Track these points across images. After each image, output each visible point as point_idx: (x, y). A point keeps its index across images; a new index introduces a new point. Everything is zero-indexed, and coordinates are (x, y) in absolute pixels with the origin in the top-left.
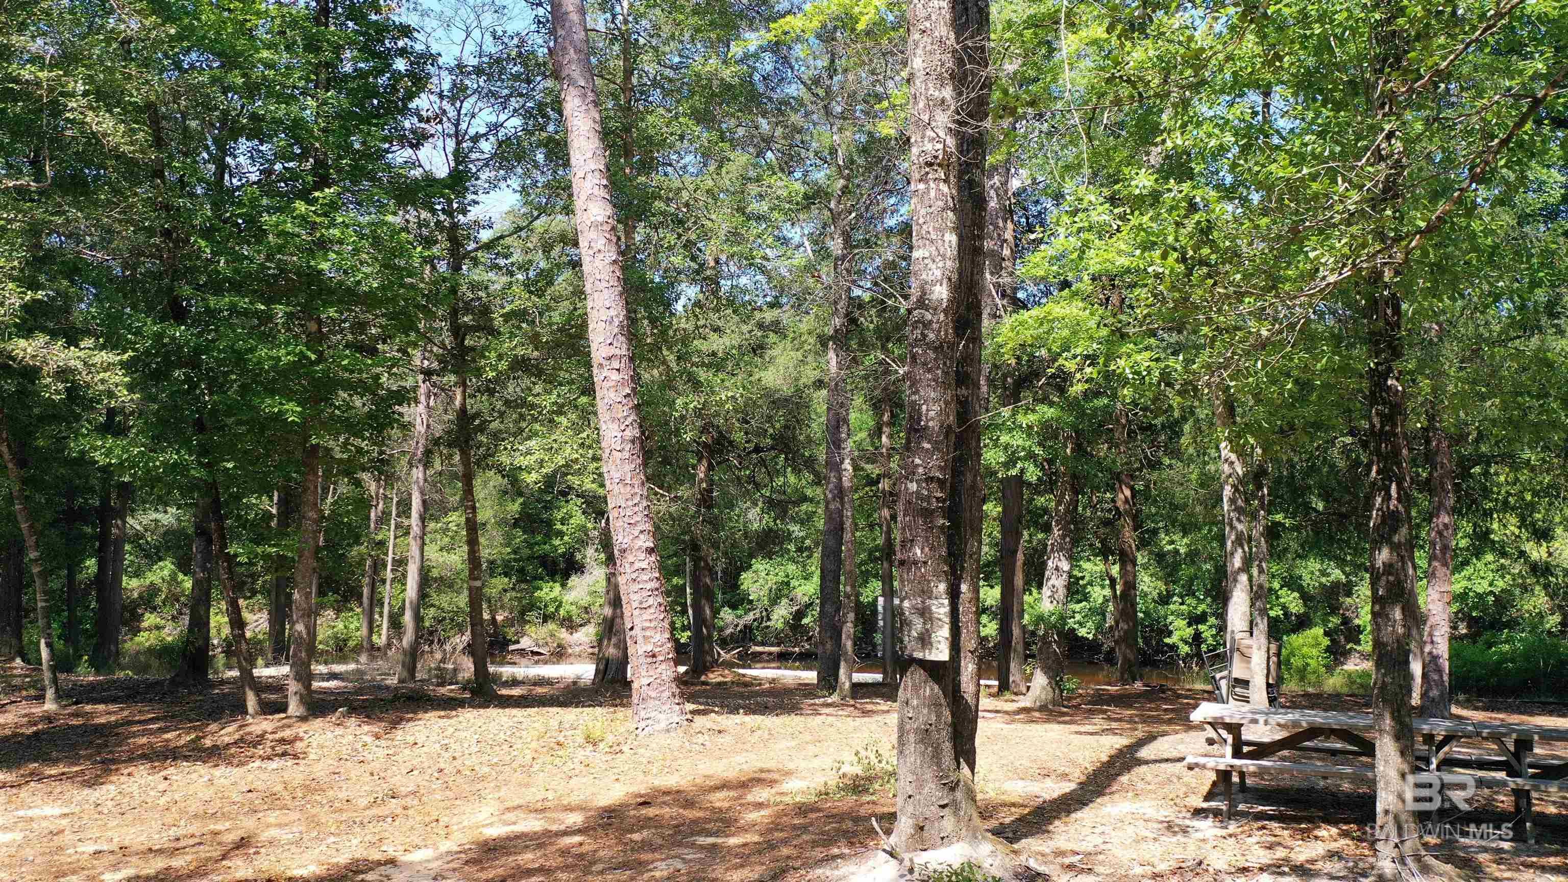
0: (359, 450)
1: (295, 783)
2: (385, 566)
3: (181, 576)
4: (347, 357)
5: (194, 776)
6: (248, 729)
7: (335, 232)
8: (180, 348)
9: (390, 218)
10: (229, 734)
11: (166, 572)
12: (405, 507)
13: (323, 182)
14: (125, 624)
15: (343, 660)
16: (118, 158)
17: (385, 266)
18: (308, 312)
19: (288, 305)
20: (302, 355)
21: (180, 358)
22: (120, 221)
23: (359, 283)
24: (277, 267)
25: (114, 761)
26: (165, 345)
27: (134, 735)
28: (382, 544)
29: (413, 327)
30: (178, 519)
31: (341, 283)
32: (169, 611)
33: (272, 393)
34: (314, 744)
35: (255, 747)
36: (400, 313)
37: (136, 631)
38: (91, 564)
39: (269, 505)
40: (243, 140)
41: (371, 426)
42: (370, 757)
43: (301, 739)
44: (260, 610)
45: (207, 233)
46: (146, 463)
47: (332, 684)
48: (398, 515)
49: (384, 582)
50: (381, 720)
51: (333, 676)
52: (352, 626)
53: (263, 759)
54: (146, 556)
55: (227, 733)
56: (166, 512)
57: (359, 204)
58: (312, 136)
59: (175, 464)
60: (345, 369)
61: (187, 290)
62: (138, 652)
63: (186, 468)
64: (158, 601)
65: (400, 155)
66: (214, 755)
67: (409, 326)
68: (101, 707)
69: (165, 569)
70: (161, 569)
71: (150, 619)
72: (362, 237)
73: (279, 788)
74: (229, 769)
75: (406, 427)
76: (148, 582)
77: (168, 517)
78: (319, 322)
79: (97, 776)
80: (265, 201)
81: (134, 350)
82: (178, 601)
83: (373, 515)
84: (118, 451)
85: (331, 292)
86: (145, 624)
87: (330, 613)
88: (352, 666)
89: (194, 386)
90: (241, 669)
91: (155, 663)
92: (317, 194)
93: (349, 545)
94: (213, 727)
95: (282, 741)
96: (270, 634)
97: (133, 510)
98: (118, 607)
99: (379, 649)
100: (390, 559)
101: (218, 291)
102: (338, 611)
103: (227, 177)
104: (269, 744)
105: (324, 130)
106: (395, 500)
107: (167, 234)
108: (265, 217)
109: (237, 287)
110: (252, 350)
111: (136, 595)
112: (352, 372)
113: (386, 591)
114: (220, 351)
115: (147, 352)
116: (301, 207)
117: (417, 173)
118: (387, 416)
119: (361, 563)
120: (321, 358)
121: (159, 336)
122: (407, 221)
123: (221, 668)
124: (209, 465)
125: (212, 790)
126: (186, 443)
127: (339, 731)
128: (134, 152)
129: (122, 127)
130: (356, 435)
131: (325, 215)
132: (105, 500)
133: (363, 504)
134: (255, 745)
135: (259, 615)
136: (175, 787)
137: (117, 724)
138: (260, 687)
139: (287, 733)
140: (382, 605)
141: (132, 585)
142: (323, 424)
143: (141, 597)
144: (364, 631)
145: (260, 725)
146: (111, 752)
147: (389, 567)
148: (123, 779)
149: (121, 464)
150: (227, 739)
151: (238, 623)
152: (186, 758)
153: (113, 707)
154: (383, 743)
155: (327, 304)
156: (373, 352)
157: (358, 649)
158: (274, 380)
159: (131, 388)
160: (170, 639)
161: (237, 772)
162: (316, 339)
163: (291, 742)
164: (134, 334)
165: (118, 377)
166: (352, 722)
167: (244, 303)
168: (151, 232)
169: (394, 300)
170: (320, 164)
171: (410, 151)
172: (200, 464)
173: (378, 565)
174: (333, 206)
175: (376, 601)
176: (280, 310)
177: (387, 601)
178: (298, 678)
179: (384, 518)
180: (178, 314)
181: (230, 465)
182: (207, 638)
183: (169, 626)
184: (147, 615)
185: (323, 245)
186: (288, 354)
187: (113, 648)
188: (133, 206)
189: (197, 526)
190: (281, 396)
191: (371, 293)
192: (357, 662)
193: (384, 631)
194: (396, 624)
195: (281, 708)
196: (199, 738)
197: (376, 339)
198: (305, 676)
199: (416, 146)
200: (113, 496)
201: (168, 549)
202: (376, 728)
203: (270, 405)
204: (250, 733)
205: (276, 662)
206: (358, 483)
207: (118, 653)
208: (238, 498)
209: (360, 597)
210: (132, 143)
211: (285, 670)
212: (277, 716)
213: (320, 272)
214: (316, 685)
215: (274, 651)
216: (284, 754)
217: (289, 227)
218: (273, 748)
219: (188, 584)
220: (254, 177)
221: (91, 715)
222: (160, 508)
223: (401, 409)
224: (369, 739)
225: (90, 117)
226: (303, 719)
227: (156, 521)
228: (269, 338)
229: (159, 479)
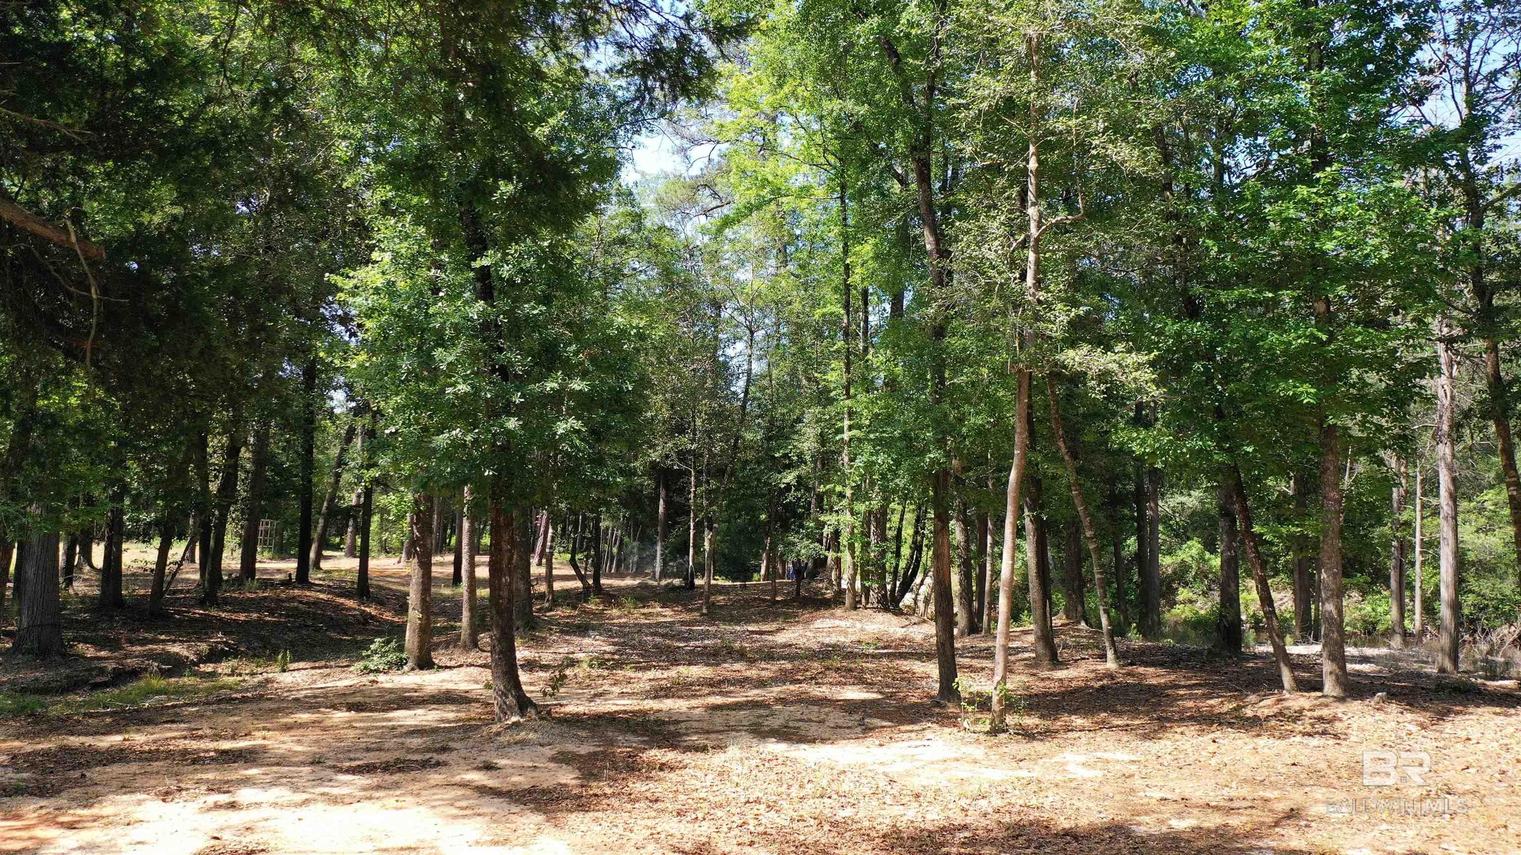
0: (1379, 429)
1: (1339, 763)
2: (1413, 548)
3: (1207, 555)
4: (1360, 333)
5: (1239, 742)
6: (1286, 704)
7: (1339, 210)
8: (1197, 342)
9: (1397, 184)
10: (1268, 707)
11: (1194, 552)
12: (1431, 486)
13: (1324, 161)
14: (1163, 596)
15: (1373, 644)
16: (1133, 180)
17: (1393, 235)
18: (1314, 292)
19: (1293, 289)
20: (1313, 337)
21: (1197, 352)
22: (1138, 236)
23: (1367, 256)
24: (1282, 254)
25: (1169, 720)
26: (1182, 342)
27: (1182, 698)
28: (1408, 524)
29: (1430, 293)
30: (1202, 502)
31: (1347, 260)
32: (1200, 587)
33: (1286, 376)
34: (1355, 726)
35: (1294, 722)
36: (1416, 281)
37: (1173, 604)
38: (1132, 543)
39: (1287, 487)
40: (1240, 138)
41: (1390, 403)
42: (1417, 746)
43: (1340, 720)
44: (1285, 589)
45: (1214, 231)
46: (1175, 451)
47: (1366, 668)
48: (1424, 494)
49: (1413, 564)
50: (1425, 709)
51: (1365, 659)
52: (1380, 609)
53: (1304, 734)
54: (1177, 536)
55: (1265, 706)
56: (1190, 495)
57: (1360, 175)
58: (1308, 118)
59: (1201, 450)
60: (1358, 346)
61: (1198, 289)
62: (1176, 622)
63: (1210, 453)
64: (1190, 577)
65: (1402, 116)
66: (1254, 724)
67: (1425, 293)
68: (1151, 670)
69: (1192, 549)
70: (1190, 548)
71: (1183, 594)
72: (1366, 208)
73: (1323, 765)
74: (1272, 740)
75: (1430, 401)
76: (1179, 560)
77: (1192, 499)
78: (1328, 302)
79: (1155, 731)
80: (1266, 193)
81: (1159, 349)
82: (1207, 577)
83: (1395, 495)
84: (1150, 441)
85: (1338, 270)
86: (1180, 598)
87: (1355, 595)
88: (1384, 651)
89: (1210, 378)
90: (1274, 644)
91: (1192, 634)
92: (1318, 175)
93: (1371, 526)
94: (1252, 698)
95: (1321, 719)
96: (1295, 612)
97: (1163, 495)
98: (1157, 582)
99: (1411, 635)
100: (1417, 540)
101: (1227, 285)
102: (1364, 594)
103: (1226, 177)
104: (1307, 721)
105: (1320, 110)
106: (1419, 478)
107: (1178, 240)
108: (1268, 208)
109: (1243, 278)
110: (1263, 338)
111: (1170, 571)
112: (1366, 348)
113: (1417, 574)
114: (1233, 342)
115: (1168, 350)
116: (1302, 191)
117: (1422, 131)
118: (1408, 390)
119: (1387, 545)
120: (1332, 338)
121: (1178, 334)
122: (1416, 183)
123: (1252, 643)
124: (1230, 450)
125: (1258, 758)
126: (1208, 430)
127: (1379, 716)
128: (1148, 171)
129: (1136, 153)
130: (1374, 412)
131: (1327, 194)
132: (1139, 488)
133: (1386, 483)
134: (1295, 720)
135: (1282, 594)
136: (1223, 750)
137: (1166, 687)
138: (1296, 665)
139: (1325, 712)
140: (1412, 589)
141: (1167, 562)
142: (1339, 404)
143: (1174, 573)
144: (1394, 613)
145: (1298, 701)
146: (1164, 711)
147: (1418, 549)
148: (1177, 736)
149: (1154, 453)
150: (1267, 712)
151: (1266, 600)
152: (1231, 725)
153: (1161, 671)
154: (1431, 734)
155: (1335, 282)
156: (1384, 325)
157: (1388, 633)
158: (1286, 363)
159: (1158, 383)
160: (1202, 612)
161: (1281, 744)
162: (1327, 320)
163: (1332, 721)
164: (1157, 335)
165: (1147, 375)
166: (1393, 708)
167: (1250, 293)
168: (1163, 241)
169: (1407, 268)
170: (1318, 143)
171: (1412, 109)
172: (1222, 449)
173: (1406, 547)
174: (1335, 183)
175: (1405, 585)
176: (1287, 297)
177: (1417, 584)
178: (1333, 658)
179: (1408, 497)
180: (1192, 311)
181: (1250, 449)
182: (1238, 613)
183: (1201, 600)
184: (1181, 590)
185: (1326, 224)
186: (1299, 337)
187: (1155, 618)
188: (1149, 219)
189: (1221, 508)
190: (1295, 379)
191: (1382, 264)
192: (1389, 646)
193: (1417, 617)
194: (1429, 609)
195: (1317, 686)
196: (1238, 709)
197: (1387, 310)
198: (1340, 659)
199: (1419, 102)
200: (1146, 481)
201: (1195, 530)
202: (1422, 717)
203: (1286, 388)
204: (1288, 708)
205: (1304, 640)
206: (1380, 462)
207: (1160, 623)
208: (1258, 479)
209: (1387, 579)
210: (1145, 165)
211: (1317, 648)
212: (1314, 694)
213: (1325, 253)
214: (1349, 667)
215: (1302, 630)
216: (1324, 733)
217: (1292, 213)
218: (1312, 725)
219: (1216, 562)
220: (1250, 172)
221: (1144, 676)
222: (1185, 491)
223: (1423, 382)
224: (1414, 728)
225: (1111, 149)
226: (1341, 700)
227: (1182, 503)
228: (1278, 324)
229: (1186, 465)
